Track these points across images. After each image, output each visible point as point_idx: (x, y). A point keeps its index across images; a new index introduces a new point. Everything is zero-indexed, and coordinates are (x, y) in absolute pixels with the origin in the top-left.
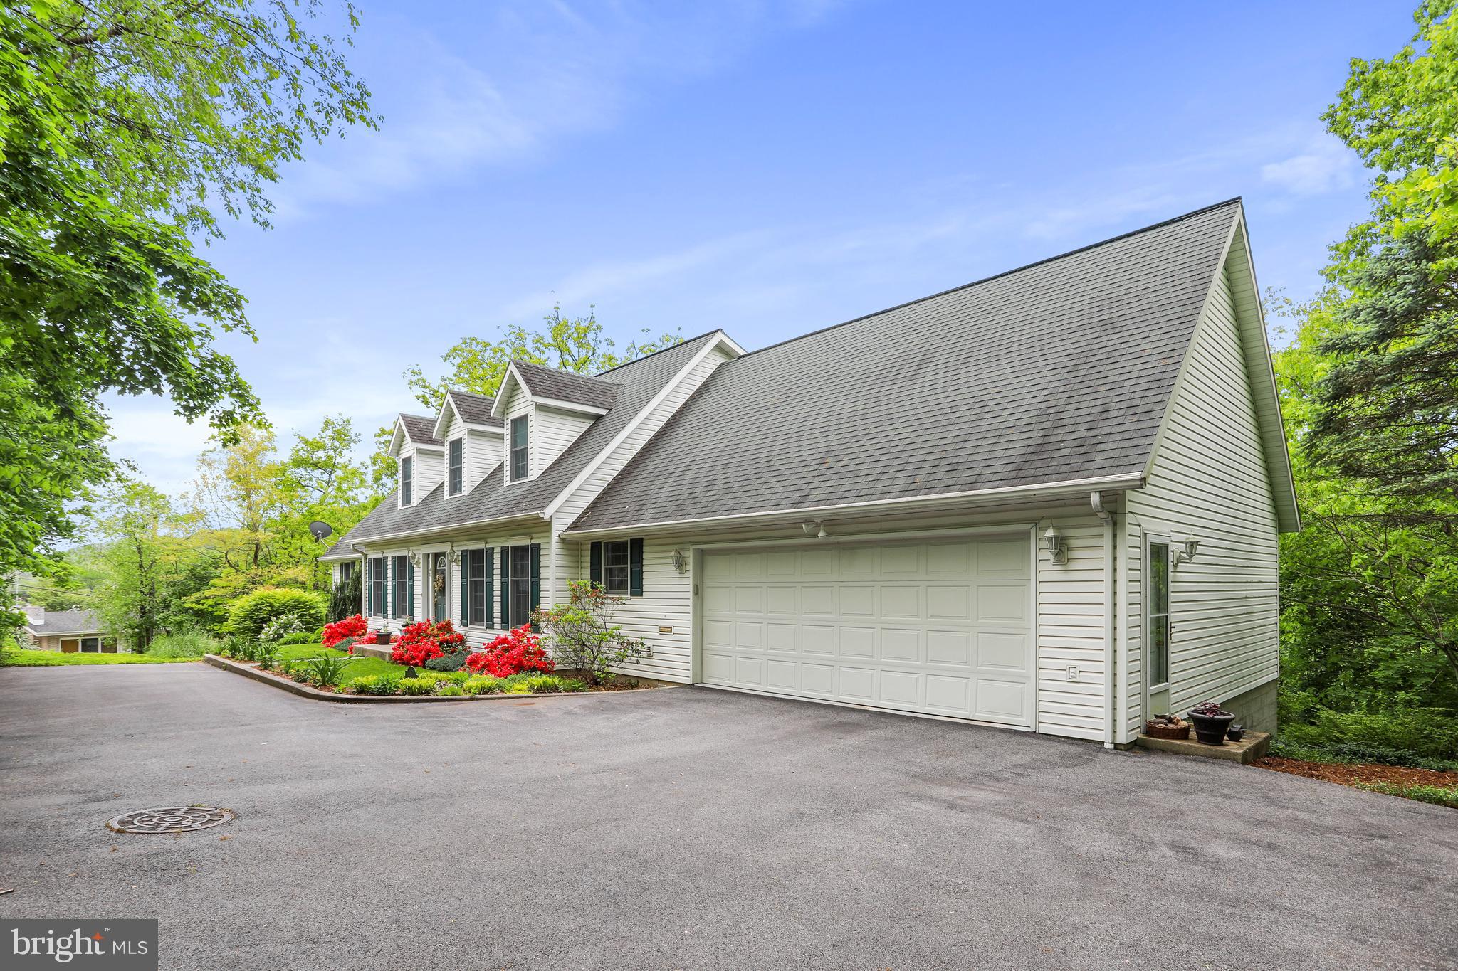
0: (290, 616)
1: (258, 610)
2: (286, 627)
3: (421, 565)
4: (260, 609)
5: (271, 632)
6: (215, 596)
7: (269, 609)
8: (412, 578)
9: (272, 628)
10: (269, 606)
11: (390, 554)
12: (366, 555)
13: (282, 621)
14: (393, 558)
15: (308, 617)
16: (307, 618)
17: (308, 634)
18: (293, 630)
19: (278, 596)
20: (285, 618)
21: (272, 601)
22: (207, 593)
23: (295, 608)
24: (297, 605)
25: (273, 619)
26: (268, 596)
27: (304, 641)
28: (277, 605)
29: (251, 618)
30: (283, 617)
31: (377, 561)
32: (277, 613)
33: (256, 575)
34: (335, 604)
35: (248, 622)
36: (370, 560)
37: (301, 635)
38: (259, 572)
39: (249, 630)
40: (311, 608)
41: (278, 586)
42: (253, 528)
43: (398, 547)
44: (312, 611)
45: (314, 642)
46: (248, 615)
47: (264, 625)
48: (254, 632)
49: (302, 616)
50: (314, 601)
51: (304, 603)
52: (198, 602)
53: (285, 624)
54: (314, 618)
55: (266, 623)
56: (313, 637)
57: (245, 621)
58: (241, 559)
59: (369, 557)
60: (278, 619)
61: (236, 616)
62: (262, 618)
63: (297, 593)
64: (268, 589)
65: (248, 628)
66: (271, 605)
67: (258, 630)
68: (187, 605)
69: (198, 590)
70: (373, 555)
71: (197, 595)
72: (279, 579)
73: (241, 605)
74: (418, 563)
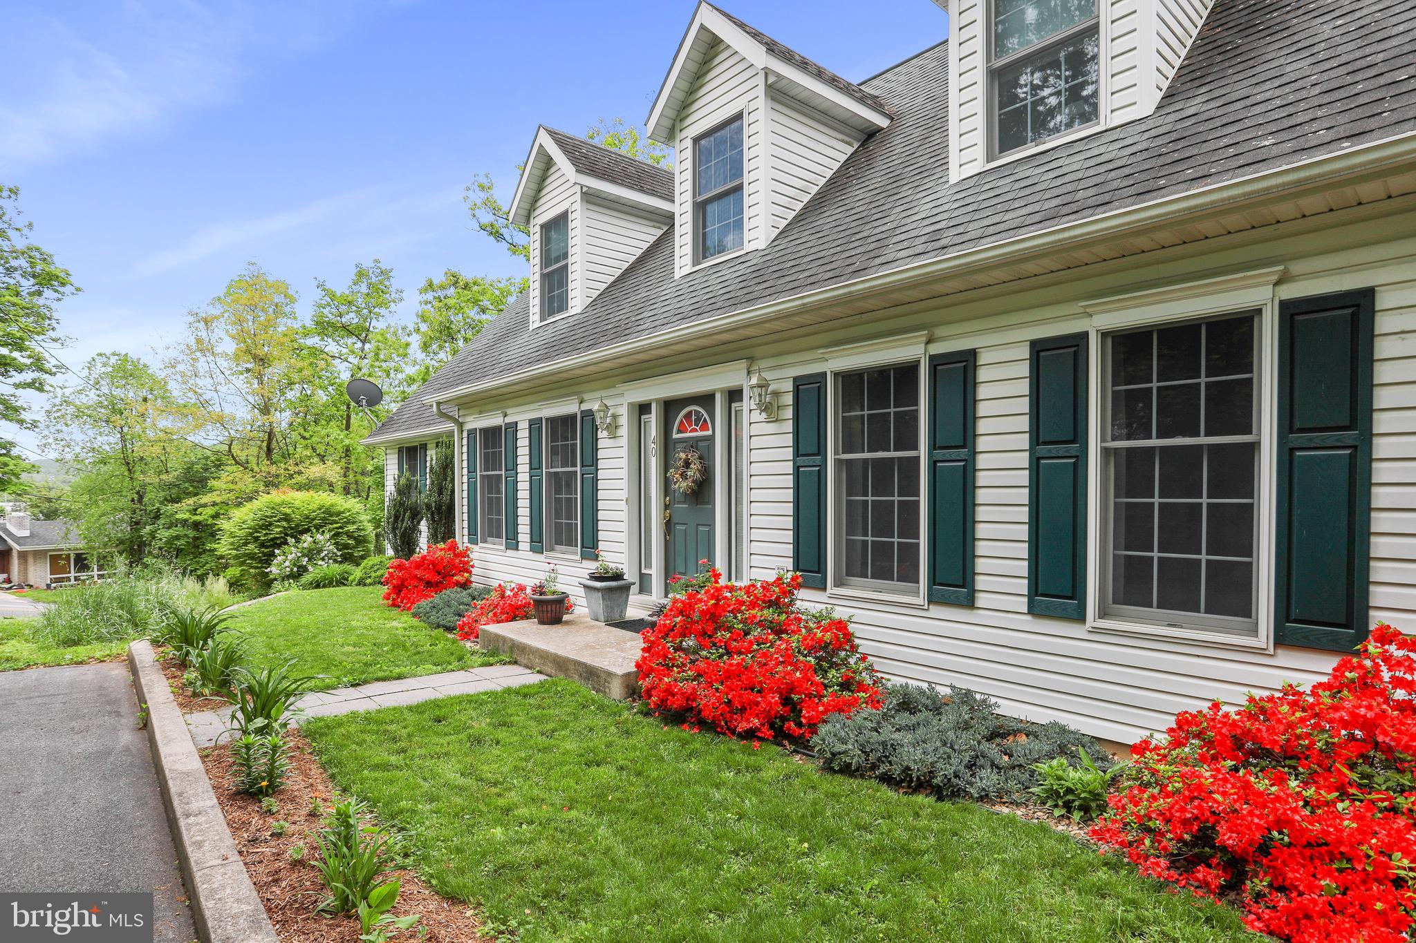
0: (319, 537)
1: (267, 526)
2: (312, 554)
3: (623, 431)
4: (271, 524)
5: (287, 563)
6: (214, 504)
7: (284, 524)
8: (592, 461)
9: (290, 557)
10: (285, 520)
11: (522, 417)
12: (461, 425)
13: (305, 545)
14: (534, 424)
15: (345, 537)
16: (344, 539)
17: (347, 567)
18: (323, 559)
19: (297, 504)
20: (310, 539)
21: (288, 511)
22: (206, 499)
23: (325, 522)
24: (327, 518)
25: (291, 541)
26: (283, 503)
27: (342, 581)
28: (296, 517)
29: (257, 539)
30: (307, 539)
31: (491, 435)
32: (298, 531)
33: (269, 473)
34: (396, 517)
35: (251, 546)
36: (472, 433)
37: (336, 569)
38: (273, 469)
39: (252, 558)
40: (348, 522)
41: (300, 487)
42: (265, 410)
43: (545, 399)
44: (351, 528)
45: (359, 584)
46: (251, 534)
47: (277, 551)
48: (261, 561)
49: (337, 535)
50: (354, 511)
51: (339, 514)
52: (194, 511)
53: (310, 550)
54: (355, 539)
55: (279, 546)
56: (357, 573)
57: (246, 544)
58: (250, 453)
59: (468, 426)
60: (298, 541)
61: (232, 535)
62: (272, 540)
63: (324, 498)
64: (284, 493)
65: (252, 556)
66: (287, 518)
67: (268, 559)
68: (180, 516)
69: (196, 495)
70: (477, 422)
71: (191, 501)
72: (299, 479)
73: (241, 518)
74: (613, 428)
